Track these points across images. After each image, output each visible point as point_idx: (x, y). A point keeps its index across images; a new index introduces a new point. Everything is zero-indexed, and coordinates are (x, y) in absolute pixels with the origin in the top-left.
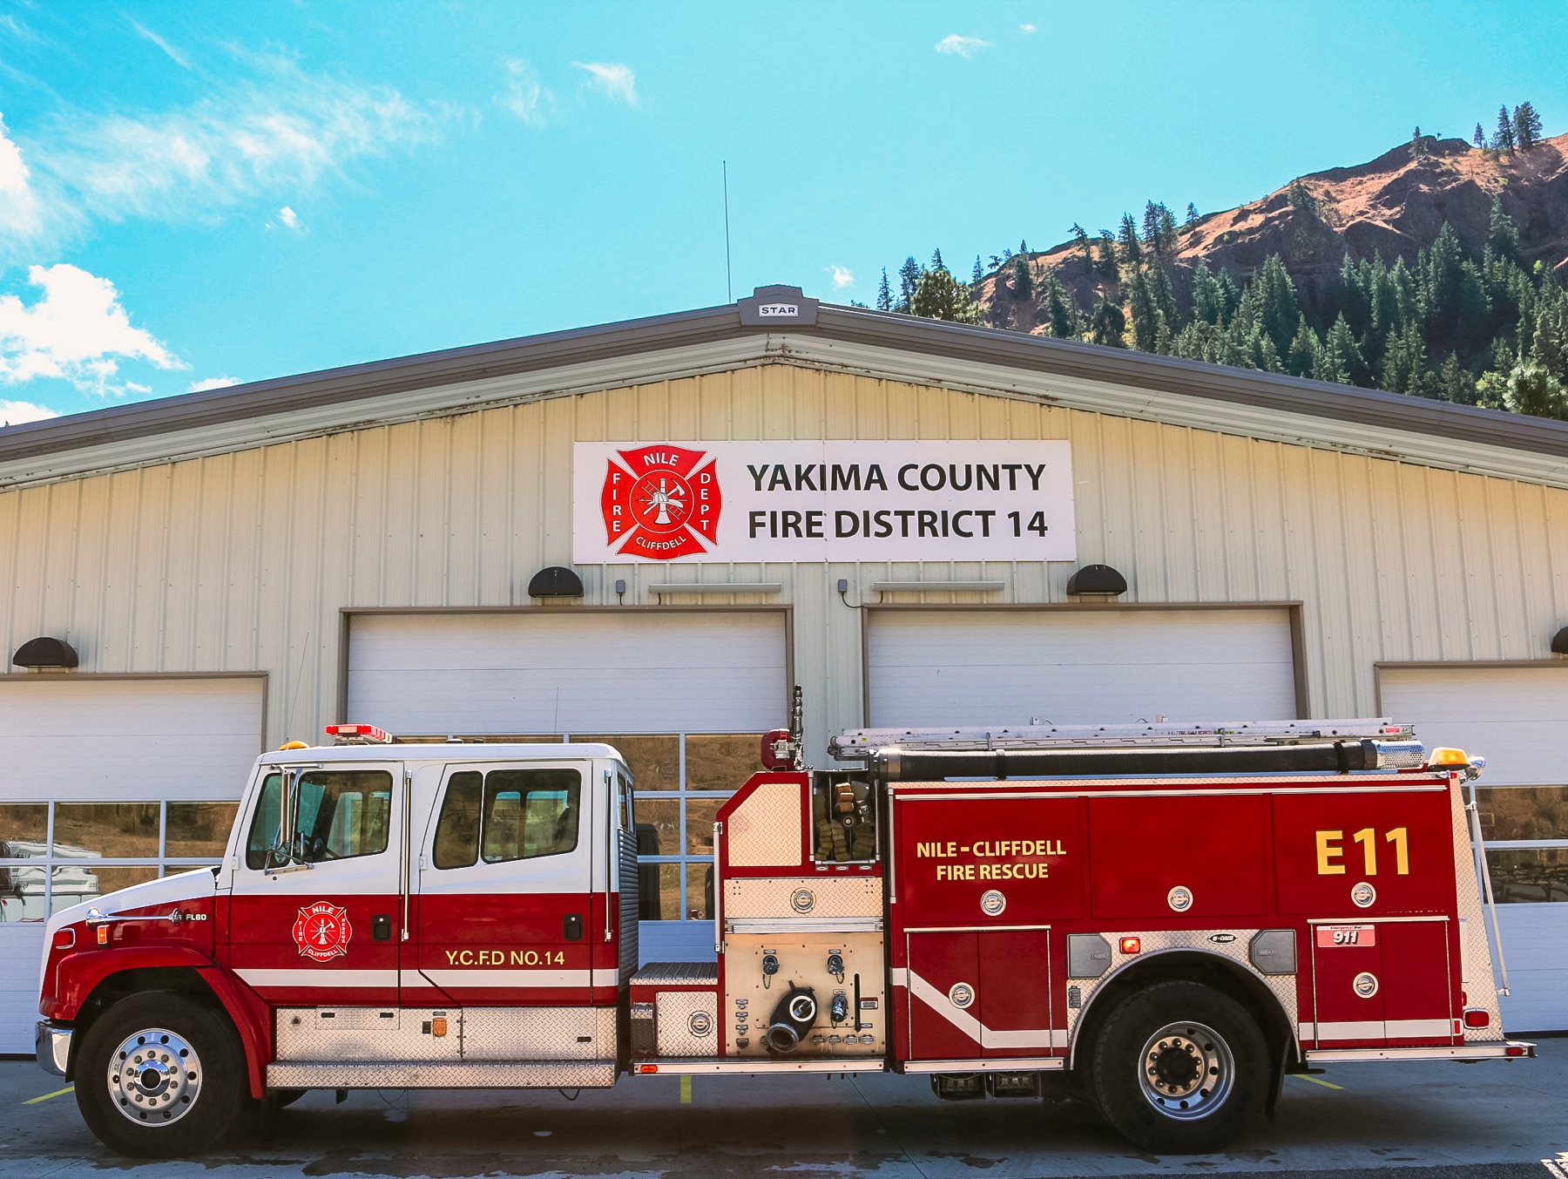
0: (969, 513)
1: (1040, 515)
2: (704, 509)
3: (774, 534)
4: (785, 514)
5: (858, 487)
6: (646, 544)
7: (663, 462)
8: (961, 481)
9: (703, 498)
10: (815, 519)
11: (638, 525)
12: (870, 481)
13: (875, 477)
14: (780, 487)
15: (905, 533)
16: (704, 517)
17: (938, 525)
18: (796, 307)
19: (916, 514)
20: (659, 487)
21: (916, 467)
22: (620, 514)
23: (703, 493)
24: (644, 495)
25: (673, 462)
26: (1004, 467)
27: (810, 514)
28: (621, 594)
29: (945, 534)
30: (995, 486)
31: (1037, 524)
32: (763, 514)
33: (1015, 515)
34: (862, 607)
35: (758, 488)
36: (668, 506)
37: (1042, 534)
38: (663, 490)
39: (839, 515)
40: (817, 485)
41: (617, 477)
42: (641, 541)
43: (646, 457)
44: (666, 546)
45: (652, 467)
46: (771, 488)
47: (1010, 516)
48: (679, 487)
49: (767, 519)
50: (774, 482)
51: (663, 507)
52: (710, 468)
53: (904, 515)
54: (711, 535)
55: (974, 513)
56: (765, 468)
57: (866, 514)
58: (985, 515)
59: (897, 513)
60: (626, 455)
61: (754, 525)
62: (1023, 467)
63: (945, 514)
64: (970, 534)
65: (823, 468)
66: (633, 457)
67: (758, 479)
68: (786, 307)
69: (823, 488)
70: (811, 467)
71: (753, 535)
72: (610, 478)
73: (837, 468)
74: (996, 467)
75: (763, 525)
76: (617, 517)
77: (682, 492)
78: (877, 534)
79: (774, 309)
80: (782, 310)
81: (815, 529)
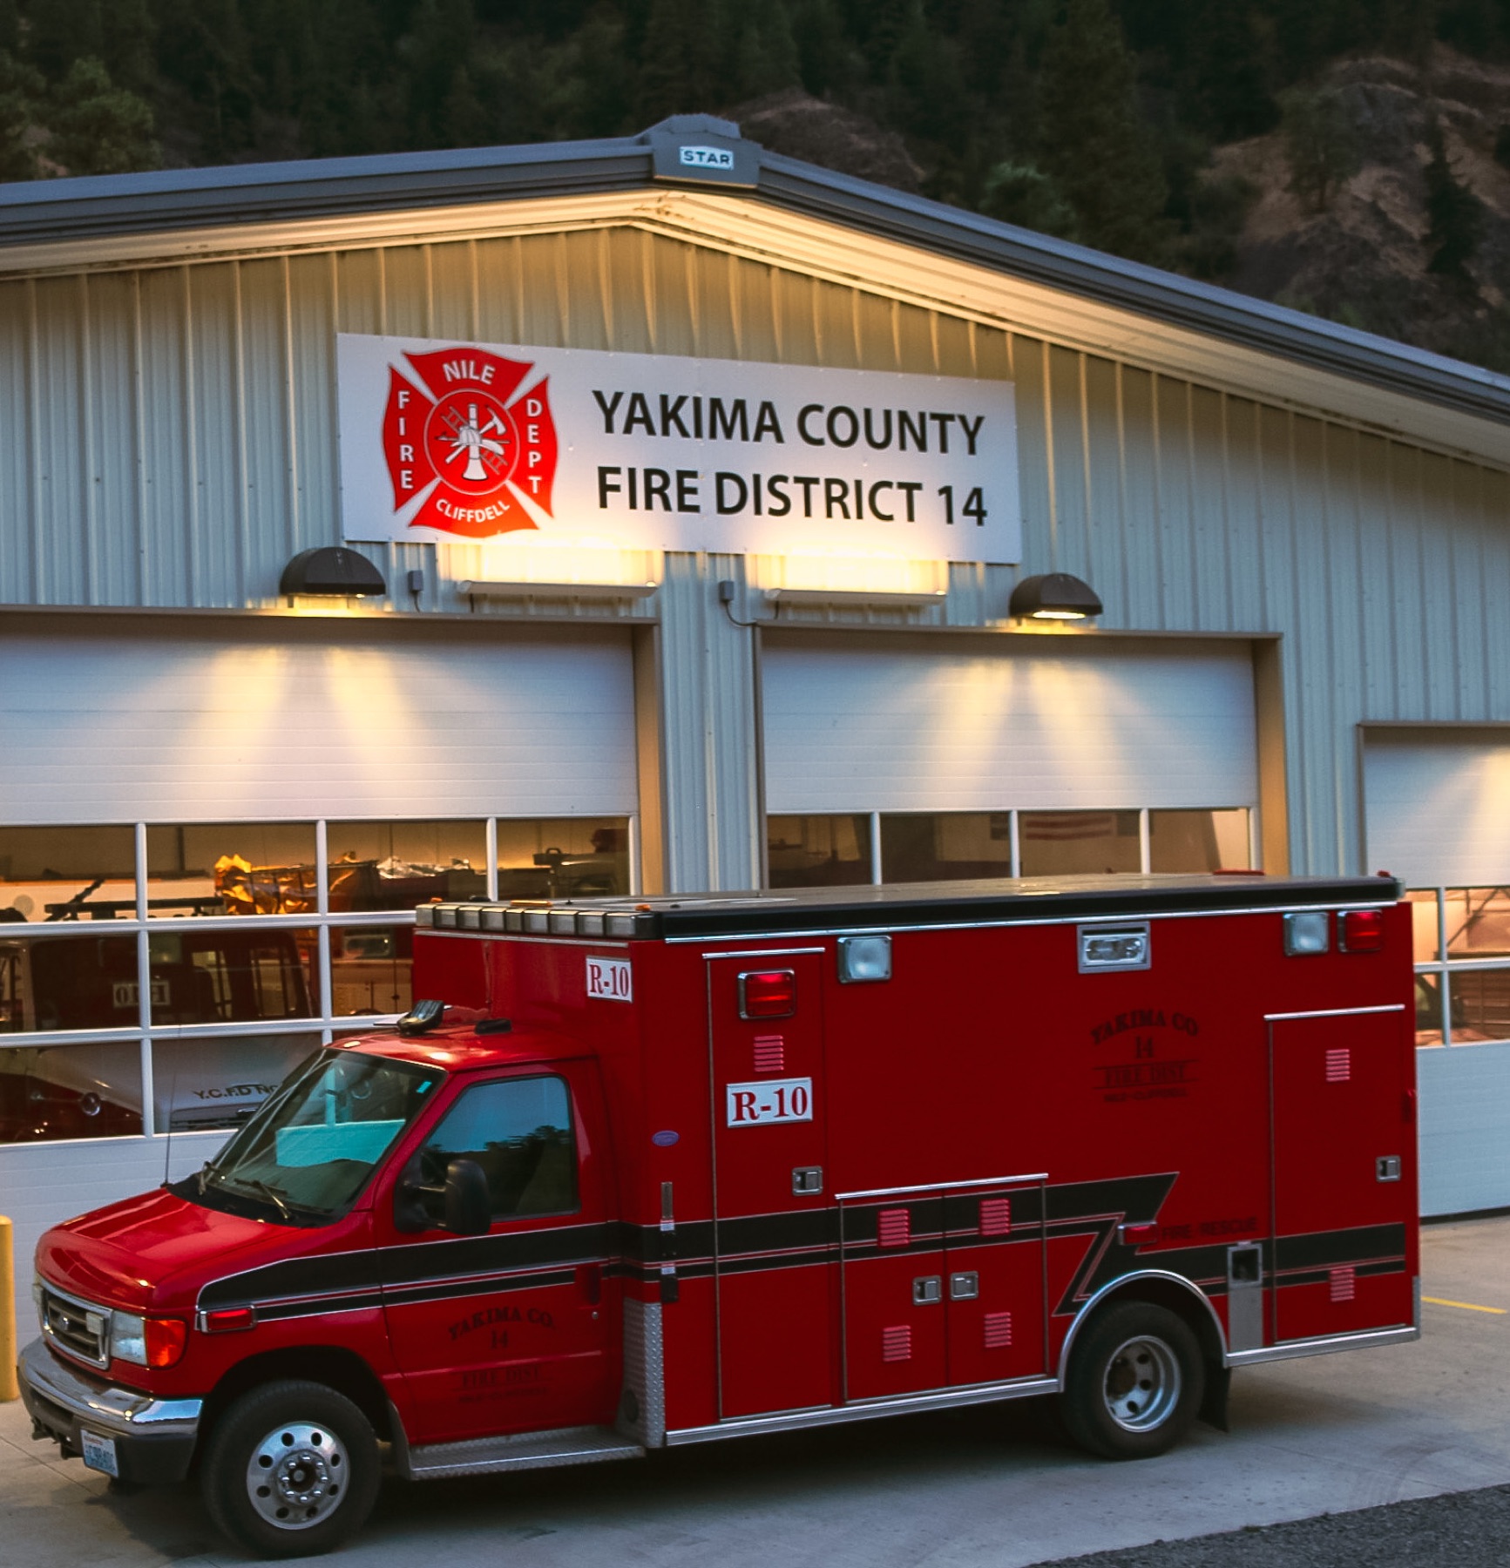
0: (888, 484)
1: (977, 492)
2: (534, 458)
3: (633, 505)
4: (649, 473)
5: (745, 437)
6: (451, 511)
7: (473, 377)
8: (879, 437)
9: (531, 440)
10: (688, 482)
11: (438, 480)
12: (761, 428)
13: (768, 422)
14: (639, 428)
15: (808, 513)
16: (534, 472)
17: (850, 501)
18: (729, 153)
19: (822, 482)
20: (467, 417)
21: (819, 408)
22: (411, 459)
23: (532, 431)
24: (444, 432)
25: (487, 378)
26: (934, 416)
27: (682, 475)
28: (414, 593)
29: (860, 516)
30: (922, 445)
31: (973, 507)
32: (616, 471)
33: (946, 491)
34: (754, 625)
35: (609, 429)
36: (482, 450)
37: (980, 522)
38: (474, 424)
39: (721, 477)
40: (690, 428)
41: (405, 396)
42: (443, 506)
43: (446, 367)
44: (480, 515)
45: (458, 383)
46: (628, 430)
47: (941, 491)
48: (496, 421)
49: (622, 480)
50: (631, 421)
51: (474, 453)
52: (540, 392)
53: (807, 482)
54: (544, 499)
55: (895, 486)
56: (618, 396)
57: (757, 478)
58: (910, 488)
59: (797, 480)
60: (416, 361)
61: (605, 488)
62: (957, 420)
63: (858, 484)
64: (890, 518)
65: (697, 401)
66: (428, 364)
67: (609, 413)
68: (718, 153)
69: (698, 434)
70: (681, 400)
71: (603, 504)
72: (393, 399)
73: (716, 404)
74: (922, 416)
75: (616, 488)
76: (407, 465)
77: (501, 429)
78: (773, 512)
79: (701, 154)
80: (712, 158)
81: (689, 500)
